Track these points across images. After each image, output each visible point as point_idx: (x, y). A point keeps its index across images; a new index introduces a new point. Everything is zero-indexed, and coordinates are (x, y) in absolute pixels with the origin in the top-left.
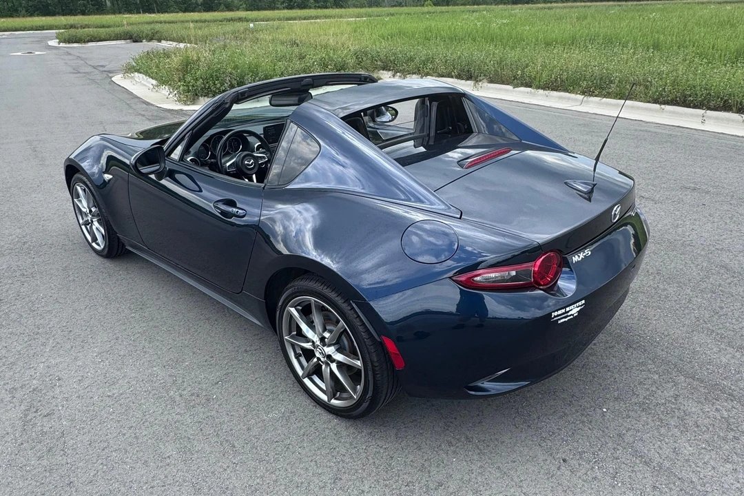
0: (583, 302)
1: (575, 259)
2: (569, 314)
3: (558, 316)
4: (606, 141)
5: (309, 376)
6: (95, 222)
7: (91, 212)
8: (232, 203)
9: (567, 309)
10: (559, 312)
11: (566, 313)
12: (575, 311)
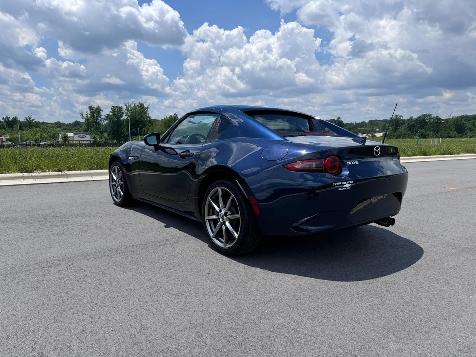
0: (352, 182)
1: (349, 163)
2: (344, 186)
3: (337, 185)
6: (119, 187)
7: (118, 182)
8: (188, 151)
9: (342, 183)
10: (338, 184)
11: (341, 185)
12: (347, 186)
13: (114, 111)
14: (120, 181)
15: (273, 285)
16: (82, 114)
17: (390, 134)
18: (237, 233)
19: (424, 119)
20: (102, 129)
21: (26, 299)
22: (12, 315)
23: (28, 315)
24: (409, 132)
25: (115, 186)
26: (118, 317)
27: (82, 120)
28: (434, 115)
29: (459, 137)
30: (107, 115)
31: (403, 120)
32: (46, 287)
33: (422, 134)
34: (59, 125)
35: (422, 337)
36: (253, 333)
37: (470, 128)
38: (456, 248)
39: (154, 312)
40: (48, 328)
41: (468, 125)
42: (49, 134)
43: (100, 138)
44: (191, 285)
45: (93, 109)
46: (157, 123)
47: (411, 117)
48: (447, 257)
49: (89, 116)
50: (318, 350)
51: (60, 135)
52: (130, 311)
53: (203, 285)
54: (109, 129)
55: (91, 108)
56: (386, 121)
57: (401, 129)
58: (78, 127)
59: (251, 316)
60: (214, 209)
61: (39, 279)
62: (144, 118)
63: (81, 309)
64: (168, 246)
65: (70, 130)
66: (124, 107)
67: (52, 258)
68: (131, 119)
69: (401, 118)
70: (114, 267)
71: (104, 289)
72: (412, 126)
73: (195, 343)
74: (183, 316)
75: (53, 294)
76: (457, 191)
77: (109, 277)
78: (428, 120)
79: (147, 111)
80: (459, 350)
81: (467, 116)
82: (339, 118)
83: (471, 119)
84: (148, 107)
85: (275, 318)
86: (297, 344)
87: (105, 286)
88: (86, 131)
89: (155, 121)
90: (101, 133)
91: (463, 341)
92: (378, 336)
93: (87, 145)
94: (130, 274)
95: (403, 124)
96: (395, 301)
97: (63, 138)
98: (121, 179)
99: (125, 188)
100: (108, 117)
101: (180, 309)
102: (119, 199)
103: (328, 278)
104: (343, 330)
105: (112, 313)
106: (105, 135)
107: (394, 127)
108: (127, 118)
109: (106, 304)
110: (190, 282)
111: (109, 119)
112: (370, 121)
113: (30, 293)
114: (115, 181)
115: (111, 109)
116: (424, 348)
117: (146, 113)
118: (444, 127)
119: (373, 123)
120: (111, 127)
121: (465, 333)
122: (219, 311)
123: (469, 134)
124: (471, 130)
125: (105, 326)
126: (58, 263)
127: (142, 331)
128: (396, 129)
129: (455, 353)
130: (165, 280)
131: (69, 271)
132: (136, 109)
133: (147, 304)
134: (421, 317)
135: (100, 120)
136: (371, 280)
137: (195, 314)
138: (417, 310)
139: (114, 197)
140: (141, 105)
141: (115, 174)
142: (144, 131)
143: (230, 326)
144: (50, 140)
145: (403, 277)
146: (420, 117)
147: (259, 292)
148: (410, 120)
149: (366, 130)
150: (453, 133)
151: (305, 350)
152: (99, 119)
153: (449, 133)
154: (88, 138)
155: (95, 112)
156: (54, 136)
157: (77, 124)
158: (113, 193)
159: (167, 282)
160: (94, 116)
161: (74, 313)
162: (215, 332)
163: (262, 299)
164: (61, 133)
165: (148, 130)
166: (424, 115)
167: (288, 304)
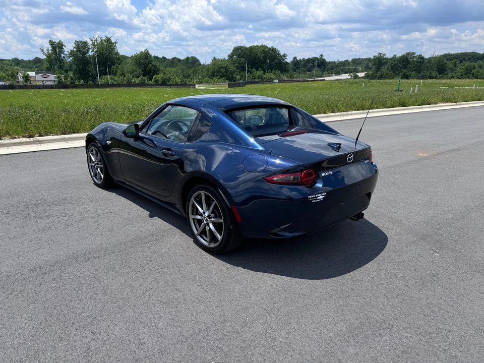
0: (325, 194)
1: (323, 174)
2: (318, 198)
3: (311, 198)
4: (361, 129)
5: (200, 235)
6: (98, 169)
7: (98, 164)
8: (169, 149)
9: (317, 196)
10: (312, 196)
11: (316, 197)
12: (321, 197)
13: (79, 47)
14: (99, 163)
15: (253, 287)
16: (43, 50)
17: (373, 74)
18: (221, 235)
19: (407, 58)
20: (66, 67)
21: (28, 315)
22: (20, 334)
23: (35, 333)
24: (391, 72)
25: (94, 168)
26: (117, 332)
27: (43, 57)
28: (417, 54)
29: (441, 78)
30: (71, 51)
31: (387, 59)
32: (45, 299)
33: (404, 74)
34: (17, 62)
35: (375, 339)
36: (237, 343)
37: (451, 68)
38: (416, 235)
39: (149, 325)
40: (55, 347)
41: (450, 64)
42: (7, 72)
43: (66, 78)
44: (179, 291)
45: (54, 45)
46: (127, 60)
47: (395, 56)
48: (407, 247)
49: (50, 52)
50: (290, 358)
51: (20, 74)
52: (127, 325)
53: (190, 291)
54: (74, 67)
55: (52, 43)
56: (369, 60)
57: (384, 69)
58: (39, 64)
59: (234, 325)
60: (197, 209)
61: (37, 290)
62: (112, 55)
63: (82, 325)
64: (155, 242)
65: (30, 68)
66: (90, 43)
67: (44, 261)
68: (98, 56)
69: (385, 57)
70: (106, 271)
71: (100, 299)
72: (395, 65)
73: (187, 357)
74: (175, 328)
75: (53, 308)
76: (427, 158)
77: (102, 284)
78: (411, 59)
79: (115, 46)
80: (403, 352)
81: (450, 55)
82: (322, 55)
83: (454, 58)
84: (116, 42)
85: (255, 325)
86: (274, 352)
87: (101, 296)
88: (49, 70)
89: (125, 57)
90: (66, 71)
91: (408, 342)
92: (341, 341)
93: (51, 87)
94: (122, 280)
95: (386, 63)
96: (357, 301)
97: (23, 78)
98: (100, 161)
99: (105, 170)
100: (72, 53)
101: (172, 319)
102: (100, 181)
103: (302, 276)
104: (312, 335)
105: (111, 327)
106: (71, 74)
107: (376, 66)
108: (94, 55)
109: (105, 317)
110: (178, 288)
111: (74, 55)
112: (353, 60)
113: (31, 307)
114: (93, 163)
115: (75, 44)
116: (376, 351)
117: (114, 49)
118: (426, 67)
119: (356, 62)
120: (77, 65)
121: (411, 334)
122: (206, 320)
123: (450, 74)
124: (452, 70)
125: (107, 342)
126: (52, 268)
127: (140, 346)
128: (378, 69)
129: (400, 354)
130: (155, 286)
131: (63, 278)
132: (102, 44)
133: (141, 316)
134: (377, 318)
135: (64, 57)
136: (339, 277)
137: (185, 324)
138: (375, 310)
139: (94, 178)
140: (108, 40)
141: (93, 154)
142: (113, 69)
143: (216, 337)
144: (9, 80)
145: (367, 272)
146: (404, 56)
147: (241, 296)
148: (394, 58)
149: (349, 69)
150: (434, 74)
151: (280, 359)
152: (63, 55)
153: (430, 73)
154: (52, 78)
155: (57, 47)
156: (14, 76)
157: (37, 61)
158: (92, 174)
159: (158, 288)
160: (56, 52)
161: (76, 330)
162: (204, 344)
163: (244, 305)
164: (21, 72)
165: (118, 68)
166: (408, 54)
167: (267, 309)
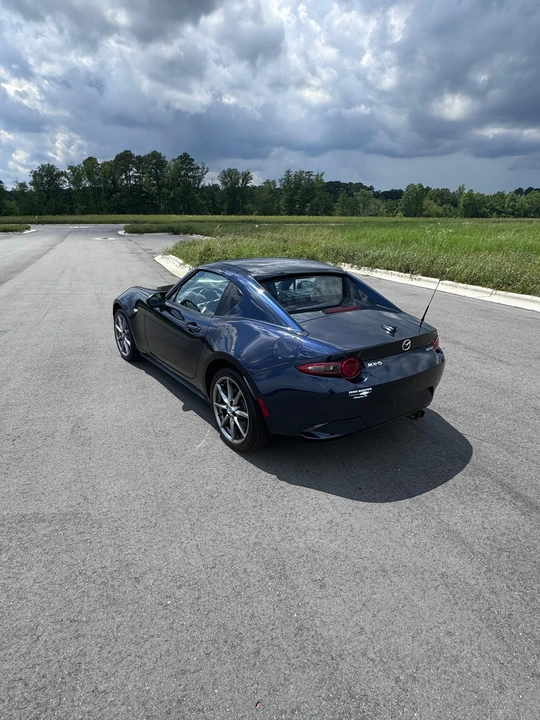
0: (371, 389)
1: (370, 365)
2: (361, 394)
3: (353, 394)
5: (224, 426)
6: (125, 338)
7: (124, 332)
8: (195, 324)
9: (359, 391)
10: (354, 392)
11: (358, 393)
12: (365, 393)
18: (245, 432)
25: (122, 340)
60: (222, 399)
98: (127, 328)
102: (126, 353)
141: (119, 326)
